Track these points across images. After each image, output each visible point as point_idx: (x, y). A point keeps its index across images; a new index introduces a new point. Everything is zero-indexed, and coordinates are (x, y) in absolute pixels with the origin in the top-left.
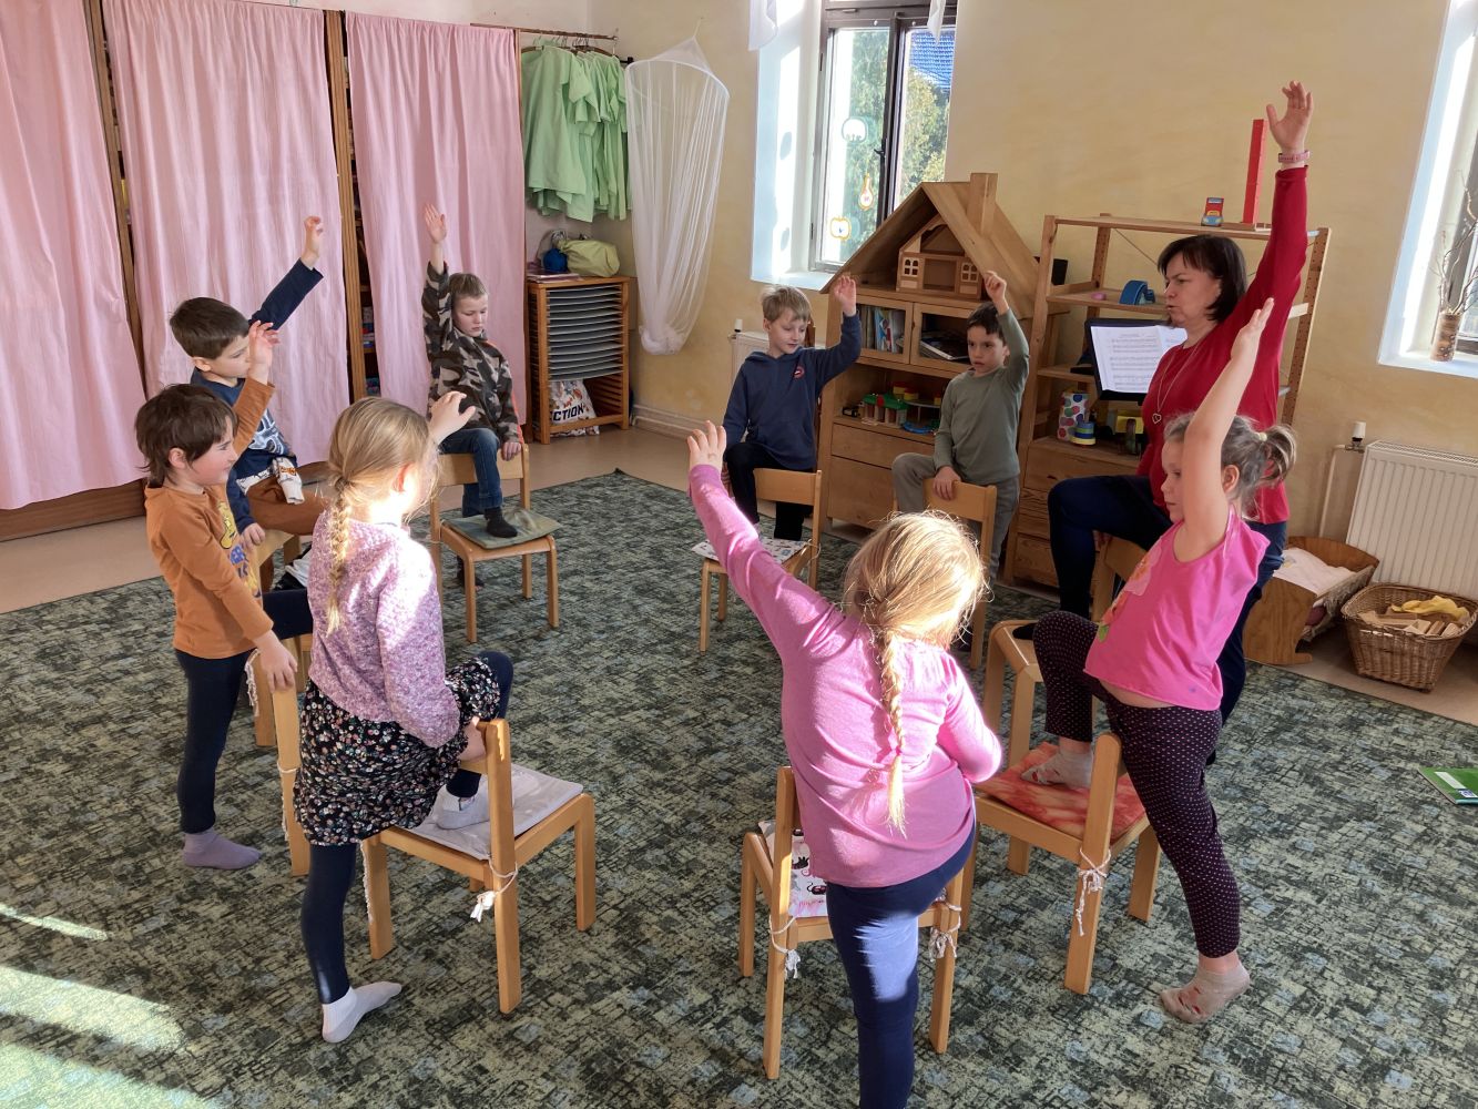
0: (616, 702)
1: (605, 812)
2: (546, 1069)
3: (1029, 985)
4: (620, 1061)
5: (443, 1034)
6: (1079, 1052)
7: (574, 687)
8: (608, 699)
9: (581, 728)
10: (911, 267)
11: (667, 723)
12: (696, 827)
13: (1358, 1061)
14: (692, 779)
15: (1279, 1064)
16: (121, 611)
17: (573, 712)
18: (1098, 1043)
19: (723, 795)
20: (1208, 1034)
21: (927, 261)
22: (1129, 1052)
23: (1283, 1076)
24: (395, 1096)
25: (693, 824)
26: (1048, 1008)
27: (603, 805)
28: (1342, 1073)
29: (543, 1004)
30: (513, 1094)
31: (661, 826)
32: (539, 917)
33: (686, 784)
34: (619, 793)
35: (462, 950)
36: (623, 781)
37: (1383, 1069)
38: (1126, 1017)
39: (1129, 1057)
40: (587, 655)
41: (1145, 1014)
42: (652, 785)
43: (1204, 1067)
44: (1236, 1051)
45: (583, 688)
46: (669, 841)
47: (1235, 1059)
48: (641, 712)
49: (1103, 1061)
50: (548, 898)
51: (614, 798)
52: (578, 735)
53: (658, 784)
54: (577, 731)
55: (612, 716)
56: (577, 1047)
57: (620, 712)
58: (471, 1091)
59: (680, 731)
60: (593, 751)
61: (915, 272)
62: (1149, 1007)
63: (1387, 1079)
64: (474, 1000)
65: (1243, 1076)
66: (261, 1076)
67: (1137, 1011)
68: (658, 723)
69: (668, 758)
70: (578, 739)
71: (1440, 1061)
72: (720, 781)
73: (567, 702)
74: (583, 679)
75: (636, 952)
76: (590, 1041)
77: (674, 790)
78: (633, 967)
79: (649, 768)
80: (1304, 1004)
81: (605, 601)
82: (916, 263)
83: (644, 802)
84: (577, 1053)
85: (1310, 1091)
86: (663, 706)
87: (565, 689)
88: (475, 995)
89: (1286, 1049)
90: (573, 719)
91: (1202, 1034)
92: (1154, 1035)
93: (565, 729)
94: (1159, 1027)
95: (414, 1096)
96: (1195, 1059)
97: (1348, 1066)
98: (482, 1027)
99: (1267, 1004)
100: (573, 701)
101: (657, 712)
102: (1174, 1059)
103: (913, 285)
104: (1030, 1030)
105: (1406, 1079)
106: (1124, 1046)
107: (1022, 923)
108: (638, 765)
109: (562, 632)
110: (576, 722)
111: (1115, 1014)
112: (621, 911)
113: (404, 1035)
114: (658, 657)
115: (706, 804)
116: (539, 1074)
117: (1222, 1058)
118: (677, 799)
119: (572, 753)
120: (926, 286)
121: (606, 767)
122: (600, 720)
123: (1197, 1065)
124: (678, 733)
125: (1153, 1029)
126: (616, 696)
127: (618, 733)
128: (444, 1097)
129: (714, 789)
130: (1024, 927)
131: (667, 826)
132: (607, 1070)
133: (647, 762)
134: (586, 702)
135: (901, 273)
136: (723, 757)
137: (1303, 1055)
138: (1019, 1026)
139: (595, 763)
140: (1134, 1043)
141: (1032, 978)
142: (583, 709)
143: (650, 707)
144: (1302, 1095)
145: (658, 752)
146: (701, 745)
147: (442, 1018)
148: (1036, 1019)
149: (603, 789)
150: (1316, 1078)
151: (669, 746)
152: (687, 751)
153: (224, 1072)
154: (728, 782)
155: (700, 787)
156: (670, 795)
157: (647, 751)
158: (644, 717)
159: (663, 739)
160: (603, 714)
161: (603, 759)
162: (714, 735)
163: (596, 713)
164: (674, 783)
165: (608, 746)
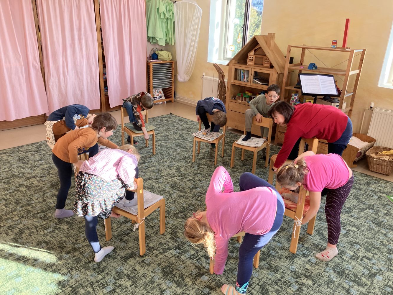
0: (170, 174)
1: (168, 203)
2: (152, 270)
3: (280, 251)
4: (172, 268)
5: (125, 260)
6: (293, 269)
7: (159, 170)
8: (168, 174)
9: (161, 181)
10: (251, 59)
11: (184, 180)
13: (368, 273)
14: (191, 195)
15: (347, 273)
16: (40, 148)
17: (159, 177)
18: (298, 266)
19: (199, 199)
20: (328, 264)
21: (255, 57)
22: (307, 269)
23: (348, 276)
24: (113, 276)
25: (191, 207)
26: (285, 257)
27: (167, 201)
28: (364, 276)
29: (151, 253)
30: (143, 276)
31: (182, 207)
32: (150, 230)
33: (189, 196)
34: (172, 198)
35: (130, 239)
36: (173, 195)
37: (375, 275)
38: (306, 260)
39: (307, 270)
40: (163, 162)
41: (311, 259)
42: (180, 196)
43: (327, 273)
44: (335, 269)
45: (162, 171)
46: (185, 211)
47: (335, 271)
48: (177, 177)
49: (300, 271)
50: (153, 225)
51: (170, 200)
52: (161, 183)
53: (182, 196)
54: (160, 182)
55: (170, 178)
56: (160, 265)
57: (171, 177)
58: (132, 275)
59: (188, 182)
60: (165, 187)
61: (252, 60)
62: (312, 257)
63: (376, 278)
64: (133, 252)
65: (337, 276)
66: (78, 270)
67: (309, 258)
68: (182, 180)
69: (184, 190)
70: (160, 184)
71: (390, 273)
72: (198, 196)
73: (157, 174)
74: (162, 168)
75: (176, 240)
76: (164, 263)
78: (175, 244)
79: (179, 192)
80: (354, 257)
81: (167, 148)
82: (252, 58)
83: (178, 201)
84: (160, 266)
85: (355, 280)
86: (183, 176)
87: (157, 171)
88: (133, 250)
89: (349, 269)
90: (159, 179)
91: (326, 264)
92: (313, 265)
93: (157, 181)
94: (315, 262)
95: (118, 276)
96: (324, 271)
97: (365, 274)
98: (135, 259)
99: (344, 257)
100: (159, 174)
101: (181, 177)
102: (319, 271)
103: (252, 64)
104: (280, 263)
105: (381, 278)
106: (305, 267)
107: (278, 234)
108: (176, 191)
109: (156, 156)
110: (160, 180)
111: (303, 259)
112: (172, 229)
113: (115, 260)
114: (182, 163)
115: (194, 202)
116: (150, 271)
117: (332, 271)
118: (187, 200)
119: (159, 188)
120: (255, 64)
121: (168, 192)
122: (166, 179)
123: (325, 273)
124: (187, 183)
125: (313, 263)
127: (171, 183)
128: (126, 277)
129: (196, 198)
130: (279, 236)
131: (184, 207)
132: (168, 271)
133: (179, 190)
134: (162, 174)
135: (248, 60)
136: (199, 189)
137: (353, 271)
138: (277, 262)
139: (165, 190)
140: (308, 266)
141: (281, 249)
142: (162, 176)
143: (179, 176)
144: (353, 281)
145: (182, 188)
146: (193, 186)
147: (125, 256)
148: (282, 260)
149: (167, 197)
150: (356, 277)
151: (185, 186)
152: (189, 188)
153: (68, 269)
154: (200, 196)
155: (193, 197)
156: (185, 199)
157: (179, 188)
158: (178, 179)
159: (183, 184)
160: (167, 178)
161: (167, 189)
162: (196, 184)
163: (165, 177)
164: (186, 196)
165: (169, 186)
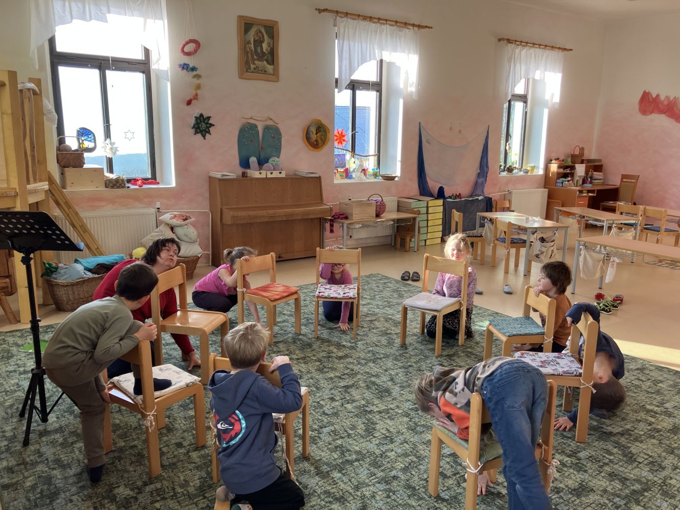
8: (393, 419)
9: (408, 404)
11: (363, 402)
12: (363, 362)
14: (359, 376)
17: (413, 413)
19: (349, 370)
36: (388, 379)
42: (377, 376)
45: (408, 428)
48: (376, 409)
51: (393, 373)
52: (409, 400)
53: (374, 376)
55: (391, 409)
57: (387, 411)
59: (357, 397)
60: (401, 392)
68: (368, 402)
69: (367, 386)
70: (409, 398)
73: (417, 420)
77: (368, 373)
79: (377, 383)
83: (381, 371)
87: (418, 428)
90: (412, 409)
101: (367, 409)
108: (381, 384)
110: (410, 407)
115: (355, 368)
118: (367, 370)
122: (398, 407)
124: (360, 396)
126: (388, 421)
127: (389, 400)
129: (351, 372)
133: (377, 385)
134: (406, 419)
136: (342, 384)
142: (407, 415)
143: (370, 412)
146: (350, 390)
149: (397, 377)
151: (365, 391)
154: (344, 374)
155: (356, 374)
156: (370, 372)
157: (377, 389)
158: (375, 406)
159: (368, 395)
160: (396, 410)
161: (397, 388)
162: (342, 394)
163: (399, 412)
164: (367, 376)
165: (394, 394)
